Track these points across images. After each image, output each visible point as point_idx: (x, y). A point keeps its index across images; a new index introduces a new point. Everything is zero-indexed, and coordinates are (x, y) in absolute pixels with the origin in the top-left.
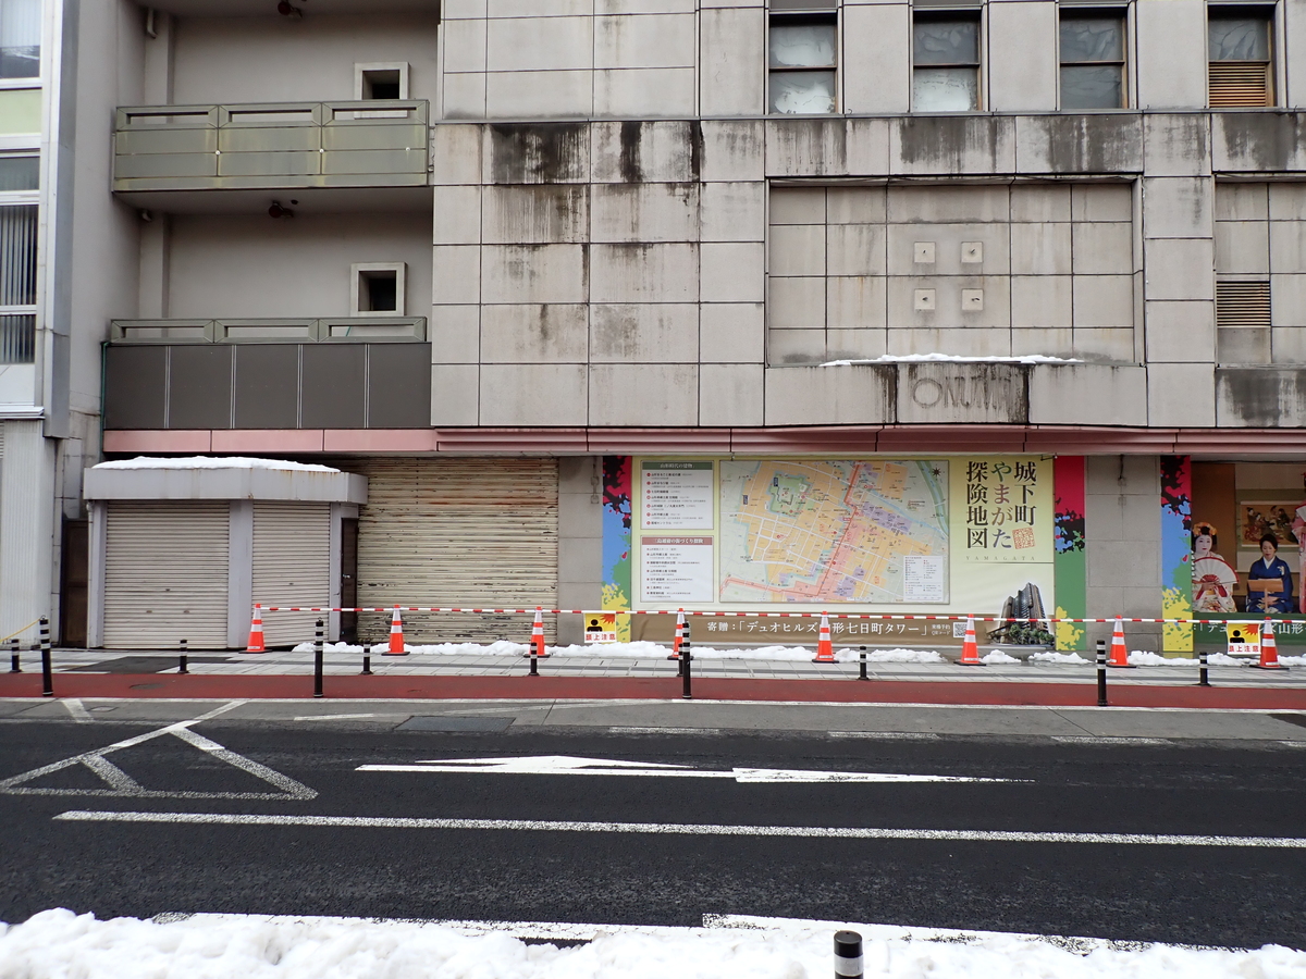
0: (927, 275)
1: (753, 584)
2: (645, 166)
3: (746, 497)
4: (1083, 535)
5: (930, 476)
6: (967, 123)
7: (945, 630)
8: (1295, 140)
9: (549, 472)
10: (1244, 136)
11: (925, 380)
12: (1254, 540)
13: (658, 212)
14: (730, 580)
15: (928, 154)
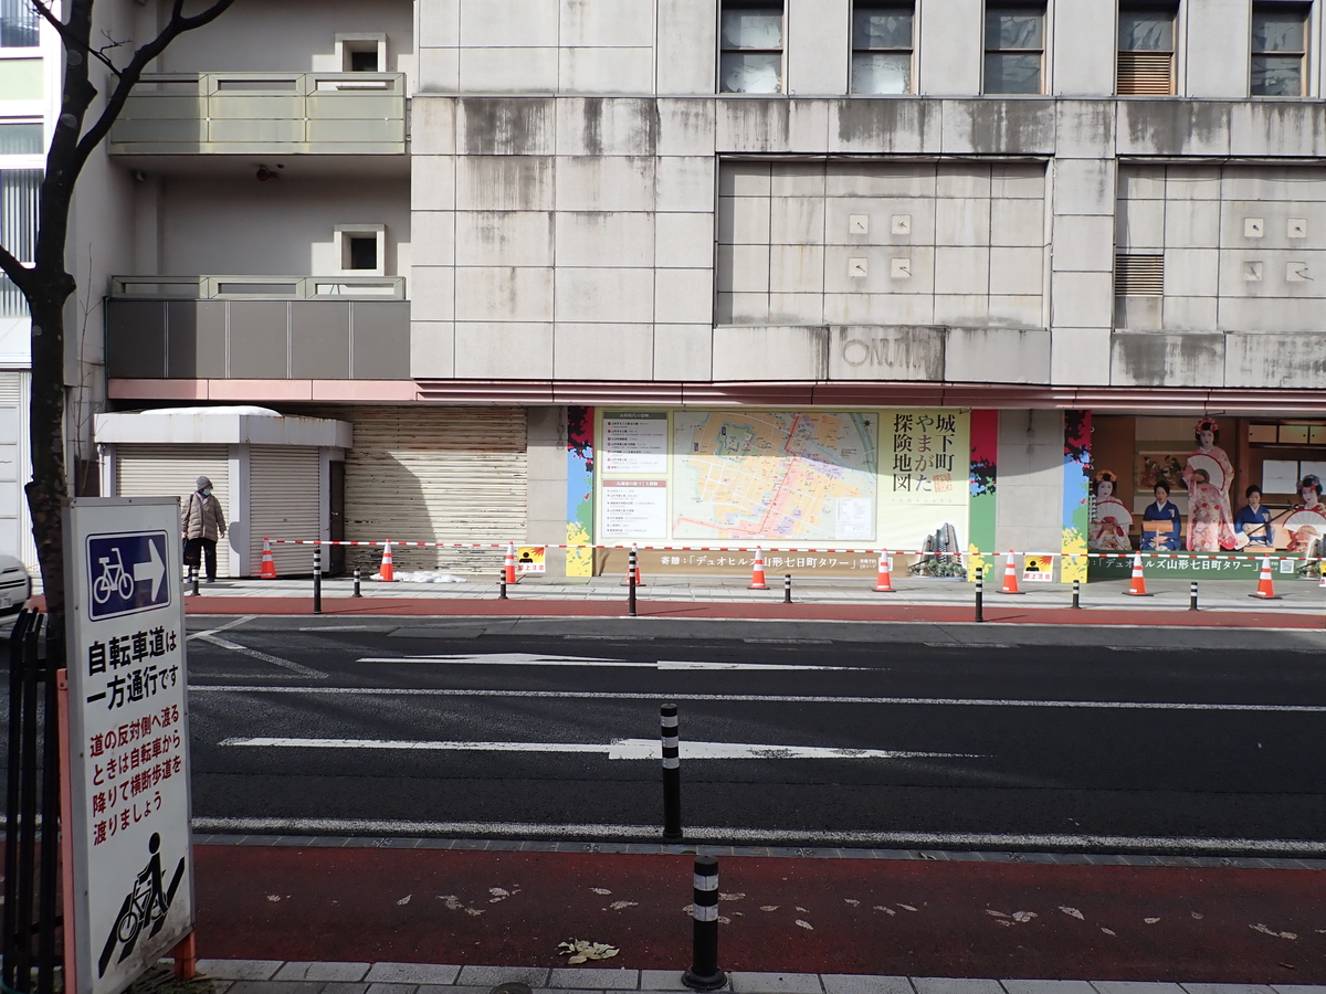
0: (861, 245)
1: (702, 523)
2: (605, 140)
3: (697, 445)
4: (994, 480)
5: (861, 427)
6: (898, 106)
7: (872, 564)
8: (1191, 126)
9: (519, 420)
10: (1145, 122)
11: (853, 342)
12: (1149, 486)
13: (618, 181)
14: (681, 519)
15: (863, 133)
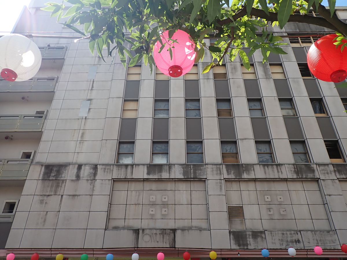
0: (153, 204)
2: (81, 175)
6: (163, 166)
8: (243, 171)
10: (231, 170)
11: (146, 234)
15: (153, 173)
